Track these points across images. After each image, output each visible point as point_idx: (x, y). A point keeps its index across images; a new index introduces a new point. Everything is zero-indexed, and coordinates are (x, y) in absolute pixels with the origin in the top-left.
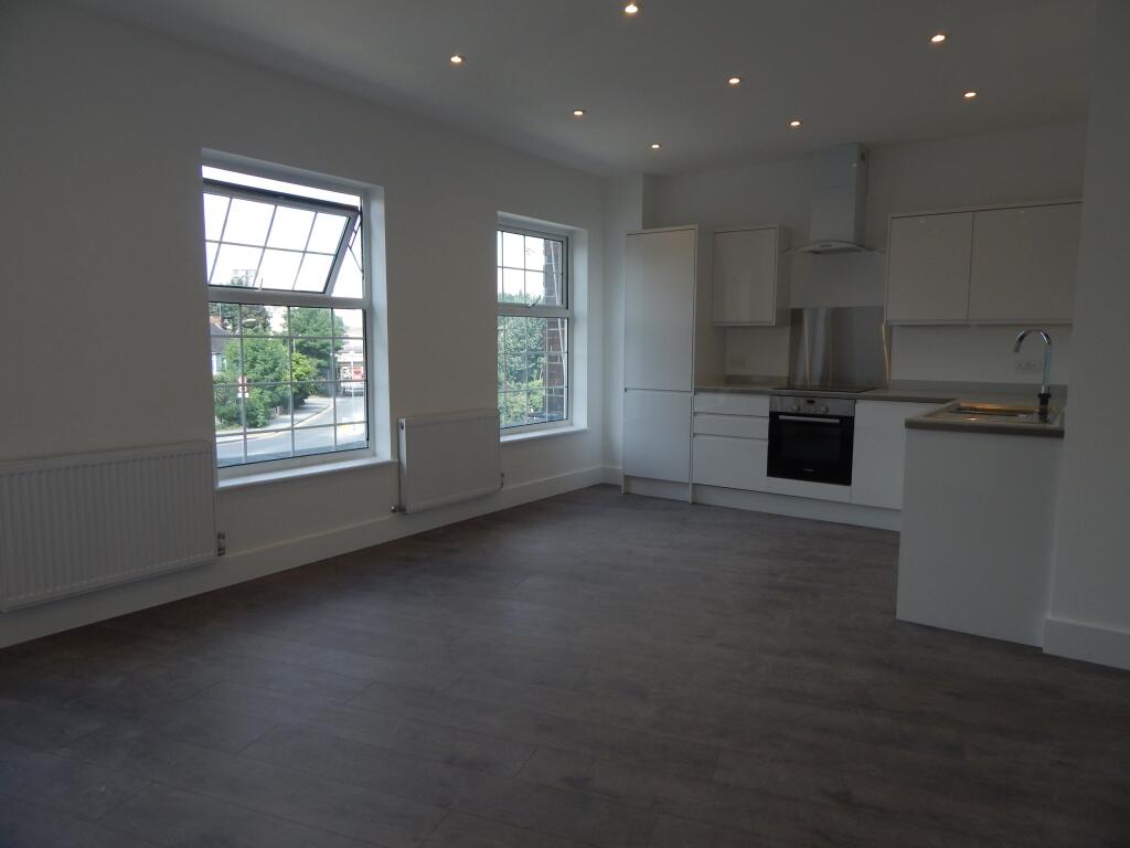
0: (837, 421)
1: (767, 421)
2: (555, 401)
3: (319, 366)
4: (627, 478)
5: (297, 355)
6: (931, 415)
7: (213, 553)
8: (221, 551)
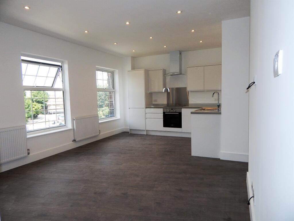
0: (178, 113)
1: (162, 114)
2: (112, 112)
3: (42, 106)
4: (130, 130)
5: (35, 103)
6: (196, 111)
7: (26, 154)
8: (29, 154)
